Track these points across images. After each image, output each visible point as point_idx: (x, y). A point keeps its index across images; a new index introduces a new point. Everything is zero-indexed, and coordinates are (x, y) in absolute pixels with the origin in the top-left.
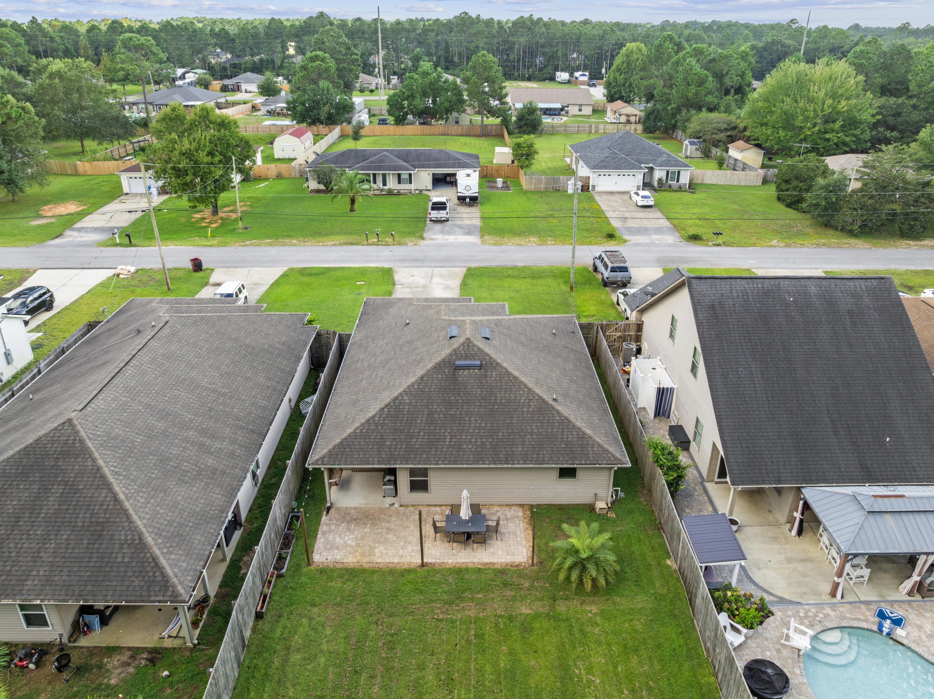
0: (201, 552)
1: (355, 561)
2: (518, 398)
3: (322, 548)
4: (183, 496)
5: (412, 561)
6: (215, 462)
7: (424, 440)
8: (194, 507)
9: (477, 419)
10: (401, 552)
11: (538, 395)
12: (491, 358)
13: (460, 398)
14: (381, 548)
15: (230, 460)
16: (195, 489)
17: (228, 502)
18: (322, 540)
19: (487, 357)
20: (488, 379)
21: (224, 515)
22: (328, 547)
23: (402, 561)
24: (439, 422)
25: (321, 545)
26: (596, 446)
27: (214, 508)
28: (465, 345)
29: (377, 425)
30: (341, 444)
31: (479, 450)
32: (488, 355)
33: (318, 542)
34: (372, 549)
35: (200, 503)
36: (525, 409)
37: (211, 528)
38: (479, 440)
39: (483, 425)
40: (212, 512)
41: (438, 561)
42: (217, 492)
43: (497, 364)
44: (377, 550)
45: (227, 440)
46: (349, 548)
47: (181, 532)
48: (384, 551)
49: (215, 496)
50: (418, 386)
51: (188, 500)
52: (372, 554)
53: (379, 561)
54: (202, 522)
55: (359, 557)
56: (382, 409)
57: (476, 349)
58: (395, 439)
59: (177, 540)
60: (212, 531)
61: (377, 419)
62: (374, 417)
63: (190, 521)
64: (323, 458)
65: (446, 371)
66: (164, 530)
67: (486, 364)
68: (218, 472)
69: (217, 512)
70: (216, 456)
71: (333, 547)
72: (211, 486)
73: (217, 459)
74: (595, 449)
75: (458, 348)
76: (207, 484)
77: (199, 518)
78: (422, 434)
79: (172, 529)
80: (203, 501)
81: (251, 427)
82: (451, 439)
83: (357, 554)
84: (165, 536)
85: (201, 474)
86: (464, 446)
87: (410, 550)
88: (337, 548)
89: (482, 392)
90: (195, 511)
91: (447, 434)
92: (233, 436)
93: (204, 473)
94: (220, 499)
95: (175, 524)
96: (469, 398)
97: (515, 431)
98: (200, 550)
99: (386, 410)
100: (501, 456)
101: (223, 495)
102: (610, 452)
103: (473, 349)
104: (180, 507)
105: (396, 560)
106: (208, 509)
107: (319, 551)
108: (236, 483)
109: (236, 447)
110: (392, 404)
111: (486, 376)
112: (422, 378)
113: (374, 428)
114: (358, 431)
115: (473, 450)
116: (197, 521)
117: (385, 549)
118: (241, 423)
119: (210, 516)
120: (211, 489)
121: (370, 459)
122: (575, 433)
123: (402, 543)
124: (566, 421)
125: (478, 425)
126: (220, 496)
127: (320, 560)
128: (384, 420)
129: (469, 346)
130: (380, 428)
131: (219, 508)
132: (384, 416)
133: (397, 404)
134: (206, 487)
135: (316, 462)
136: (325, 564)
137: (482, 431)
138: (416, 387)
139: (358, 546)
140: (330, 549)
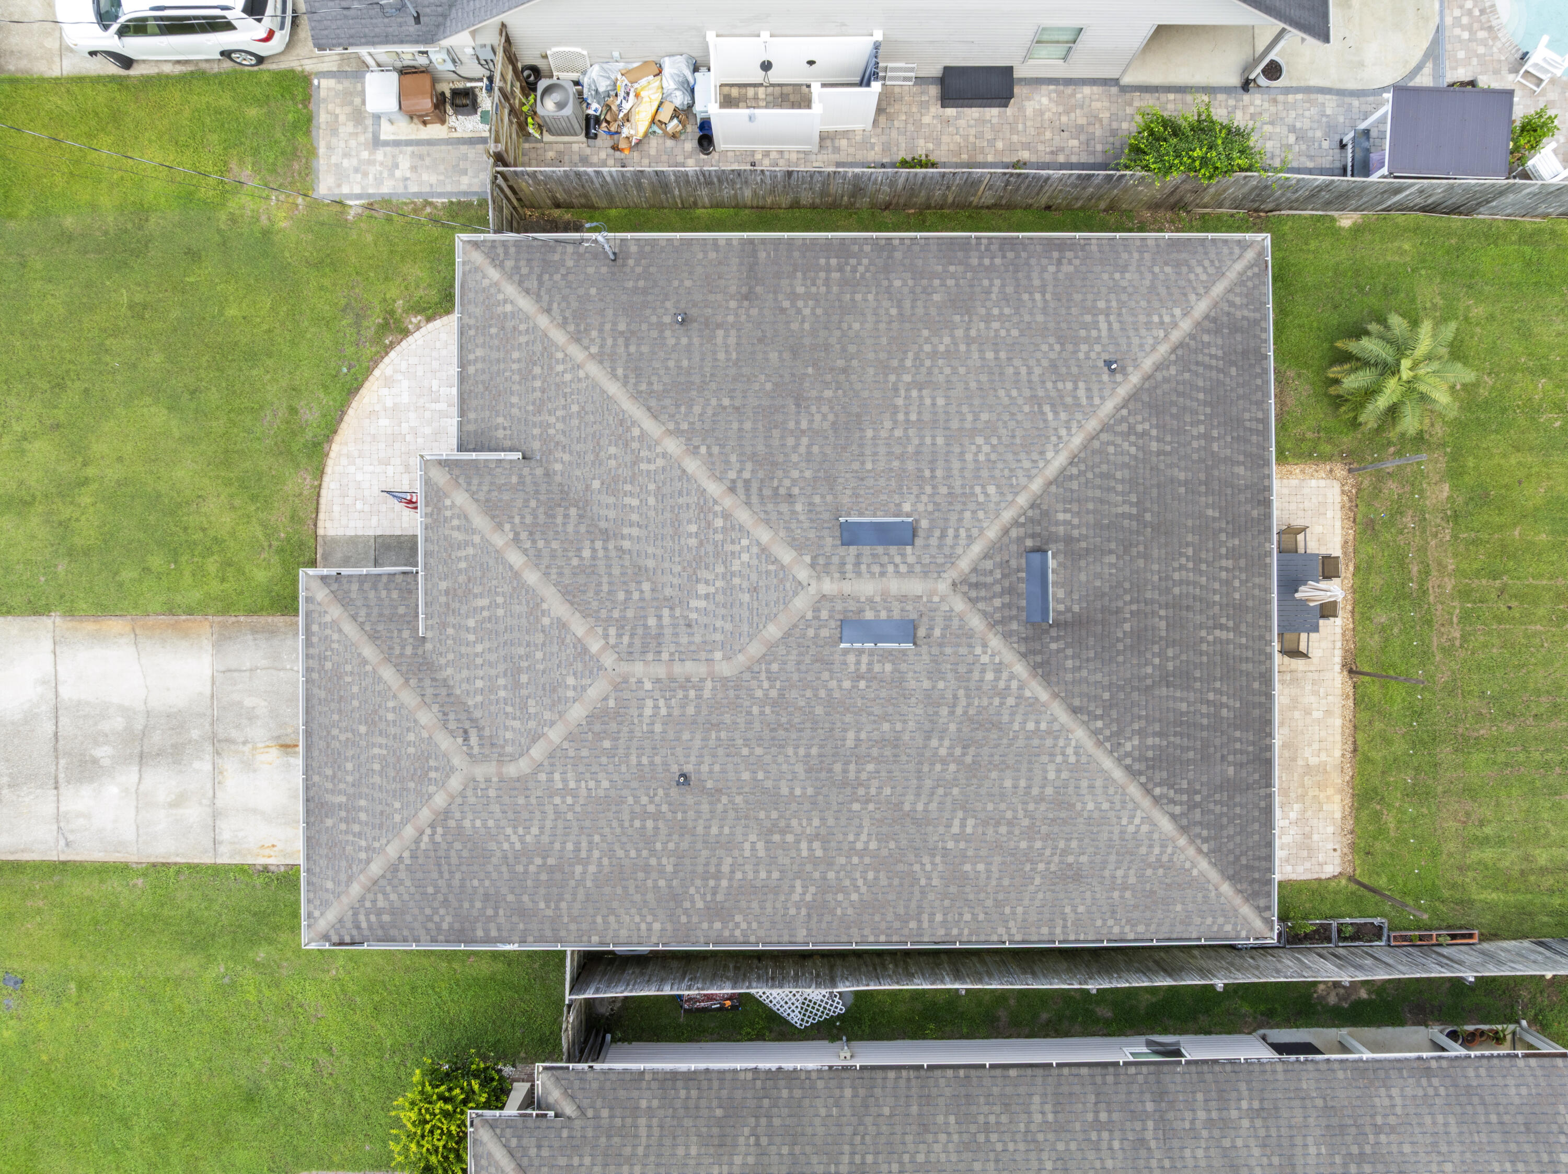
0: (1539, 1072)
1: (1337, 798)
2: (1127, 459)
3: (1308, 865)
4: (1439, 1163)
5: (1338, 692)
6: (1310, 1140)
7: (1225, 689)
8: (1453, 1129)
9: (1176, 565)
10: (1316, 715)
11: (1118, 409)
12: (1016, 523)
13: (1127, 609)
14: (1307, 752)
15: (1284, 1113)
16: (1407, 1149)
17: (1400, 1070)
18: (1289, 869)
19: (1014, 533)
20: (1075, 533)
21: (1434, 1064)
22: (1305, 853)
23: (1338, 711)
24: (1184, 657)
25: (1300, 869)
26: (1231, 297)
27: (1431, 1091)
28: (973, 594)
29: (1192, 806)
30: (1232, 879)
31: (1242, 563)
32: (1006, 532)
33: (1293, 877)
34: (1308, 769)
35: (1434, 1123)
36: (1154, 446)
37: (1478, 1076)
38: (1224, 563)
39: (1190, 551)
40: (1442, 1091)
41: (1339, 645)
42: (1387, 1102)
43: (1032, 506)
44: (1313, 761)
45: (1227, 1143)
46: (1309, 814)
47: (1522, 1129)
48: (1316, 746)
49: (1398, 1101)
50: (1096, 718)
51: (1444, 1148)
52: (1322, 769)
53: (1338, 753)
54: (1476, 1100)
55: (1330, 791)
56: (1156, 800)
57: (988, 564)
58: (1223, 757)
59: (1543, 1128)
60: (1483, 1072)
61: (1178, 810)
62: (1173, 817)
63: (1488, 1123)
64: (1259, 910)
65: (1054, 646)
66: (1539, 1162)
67: (1033, 536)
68: (1335, 1121)
69: (1435, 1081)
70: (1293, 1146)
71: (1306, 846)
72: (1379, 1120)
73: (1299, 1140)
74: (1238, 300)
75: (985, 614)
76: (1378, 1129)
77: (1469, 1108)
78: (1211, 696)
79: (1527, 1148)
80: (1428, 1120)
81: (1150, 1107)
82: (1222, 627)
83: (1322, 795)
84: (1550, 1153)
85: (1362, 1154)
86: (1237, 596)
87: (1313, 699)
88: (1307, 836)
89: (1111, 552)
90: (1459, 1123)
91: (1210, 638)
92: (1205, 1133)
93: (1355, 1150)
94: (1402, 1089)
95: (1513, 1147)
96: (1127, 585)
97: (1202, 476)
98: (1534, 1076)
99: (1157, 791)
100: (1255, 513)
101: (1388, 1088)
102: (1243, 273)
103: (985, 573)
104: (1468, 1155)
105: (1338, 722)
106: (1437, 1101)
107: (1317, 868)
108: (1340, 1075)
109: (1234, 1114)
110: (1143, 779)
111: (1069, 540)
112: (1075, 711)
113: (1198, 810)
114: (1205, 848)
115: (1243, 576)
116: (1480, 1109)
117: (1310, 745)
118: (1149, 1135)
119: (1452, 1090)
120: (1385, 1116)
121: (1263, 804)
122: (1206, 338)
123: (1297, 714)
124: (1180, 352)
125: (1190, 565)
126: (1395, 1092)
127: (1337, 861)
128: (1179, 791)
129: (977, 586)
130: (1198, 798)
131: (1424, 1081)
132: (1172, 793)
133: (1143, 766)
134: (1387, 1129)
135: (1269, 922)
136: (1346, 850)
137: (1203, 556)
138: (1099, 724)
139: (1301, 798)
140: (1309, 849)
